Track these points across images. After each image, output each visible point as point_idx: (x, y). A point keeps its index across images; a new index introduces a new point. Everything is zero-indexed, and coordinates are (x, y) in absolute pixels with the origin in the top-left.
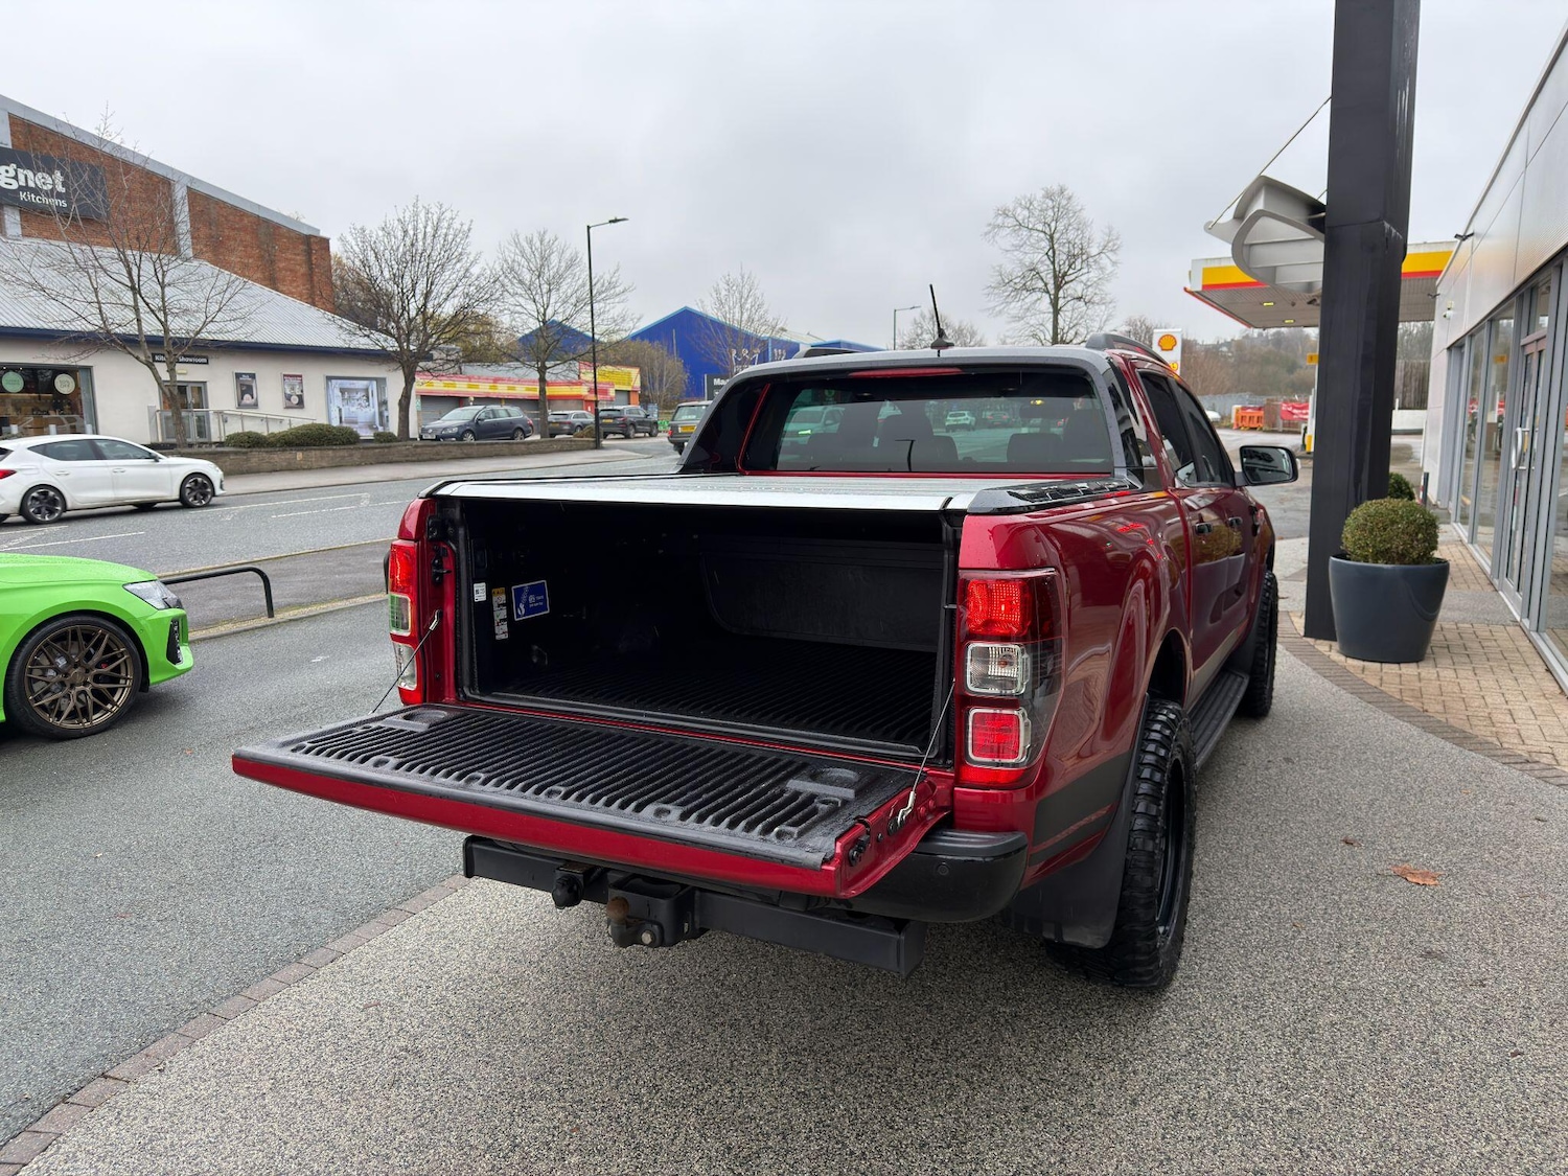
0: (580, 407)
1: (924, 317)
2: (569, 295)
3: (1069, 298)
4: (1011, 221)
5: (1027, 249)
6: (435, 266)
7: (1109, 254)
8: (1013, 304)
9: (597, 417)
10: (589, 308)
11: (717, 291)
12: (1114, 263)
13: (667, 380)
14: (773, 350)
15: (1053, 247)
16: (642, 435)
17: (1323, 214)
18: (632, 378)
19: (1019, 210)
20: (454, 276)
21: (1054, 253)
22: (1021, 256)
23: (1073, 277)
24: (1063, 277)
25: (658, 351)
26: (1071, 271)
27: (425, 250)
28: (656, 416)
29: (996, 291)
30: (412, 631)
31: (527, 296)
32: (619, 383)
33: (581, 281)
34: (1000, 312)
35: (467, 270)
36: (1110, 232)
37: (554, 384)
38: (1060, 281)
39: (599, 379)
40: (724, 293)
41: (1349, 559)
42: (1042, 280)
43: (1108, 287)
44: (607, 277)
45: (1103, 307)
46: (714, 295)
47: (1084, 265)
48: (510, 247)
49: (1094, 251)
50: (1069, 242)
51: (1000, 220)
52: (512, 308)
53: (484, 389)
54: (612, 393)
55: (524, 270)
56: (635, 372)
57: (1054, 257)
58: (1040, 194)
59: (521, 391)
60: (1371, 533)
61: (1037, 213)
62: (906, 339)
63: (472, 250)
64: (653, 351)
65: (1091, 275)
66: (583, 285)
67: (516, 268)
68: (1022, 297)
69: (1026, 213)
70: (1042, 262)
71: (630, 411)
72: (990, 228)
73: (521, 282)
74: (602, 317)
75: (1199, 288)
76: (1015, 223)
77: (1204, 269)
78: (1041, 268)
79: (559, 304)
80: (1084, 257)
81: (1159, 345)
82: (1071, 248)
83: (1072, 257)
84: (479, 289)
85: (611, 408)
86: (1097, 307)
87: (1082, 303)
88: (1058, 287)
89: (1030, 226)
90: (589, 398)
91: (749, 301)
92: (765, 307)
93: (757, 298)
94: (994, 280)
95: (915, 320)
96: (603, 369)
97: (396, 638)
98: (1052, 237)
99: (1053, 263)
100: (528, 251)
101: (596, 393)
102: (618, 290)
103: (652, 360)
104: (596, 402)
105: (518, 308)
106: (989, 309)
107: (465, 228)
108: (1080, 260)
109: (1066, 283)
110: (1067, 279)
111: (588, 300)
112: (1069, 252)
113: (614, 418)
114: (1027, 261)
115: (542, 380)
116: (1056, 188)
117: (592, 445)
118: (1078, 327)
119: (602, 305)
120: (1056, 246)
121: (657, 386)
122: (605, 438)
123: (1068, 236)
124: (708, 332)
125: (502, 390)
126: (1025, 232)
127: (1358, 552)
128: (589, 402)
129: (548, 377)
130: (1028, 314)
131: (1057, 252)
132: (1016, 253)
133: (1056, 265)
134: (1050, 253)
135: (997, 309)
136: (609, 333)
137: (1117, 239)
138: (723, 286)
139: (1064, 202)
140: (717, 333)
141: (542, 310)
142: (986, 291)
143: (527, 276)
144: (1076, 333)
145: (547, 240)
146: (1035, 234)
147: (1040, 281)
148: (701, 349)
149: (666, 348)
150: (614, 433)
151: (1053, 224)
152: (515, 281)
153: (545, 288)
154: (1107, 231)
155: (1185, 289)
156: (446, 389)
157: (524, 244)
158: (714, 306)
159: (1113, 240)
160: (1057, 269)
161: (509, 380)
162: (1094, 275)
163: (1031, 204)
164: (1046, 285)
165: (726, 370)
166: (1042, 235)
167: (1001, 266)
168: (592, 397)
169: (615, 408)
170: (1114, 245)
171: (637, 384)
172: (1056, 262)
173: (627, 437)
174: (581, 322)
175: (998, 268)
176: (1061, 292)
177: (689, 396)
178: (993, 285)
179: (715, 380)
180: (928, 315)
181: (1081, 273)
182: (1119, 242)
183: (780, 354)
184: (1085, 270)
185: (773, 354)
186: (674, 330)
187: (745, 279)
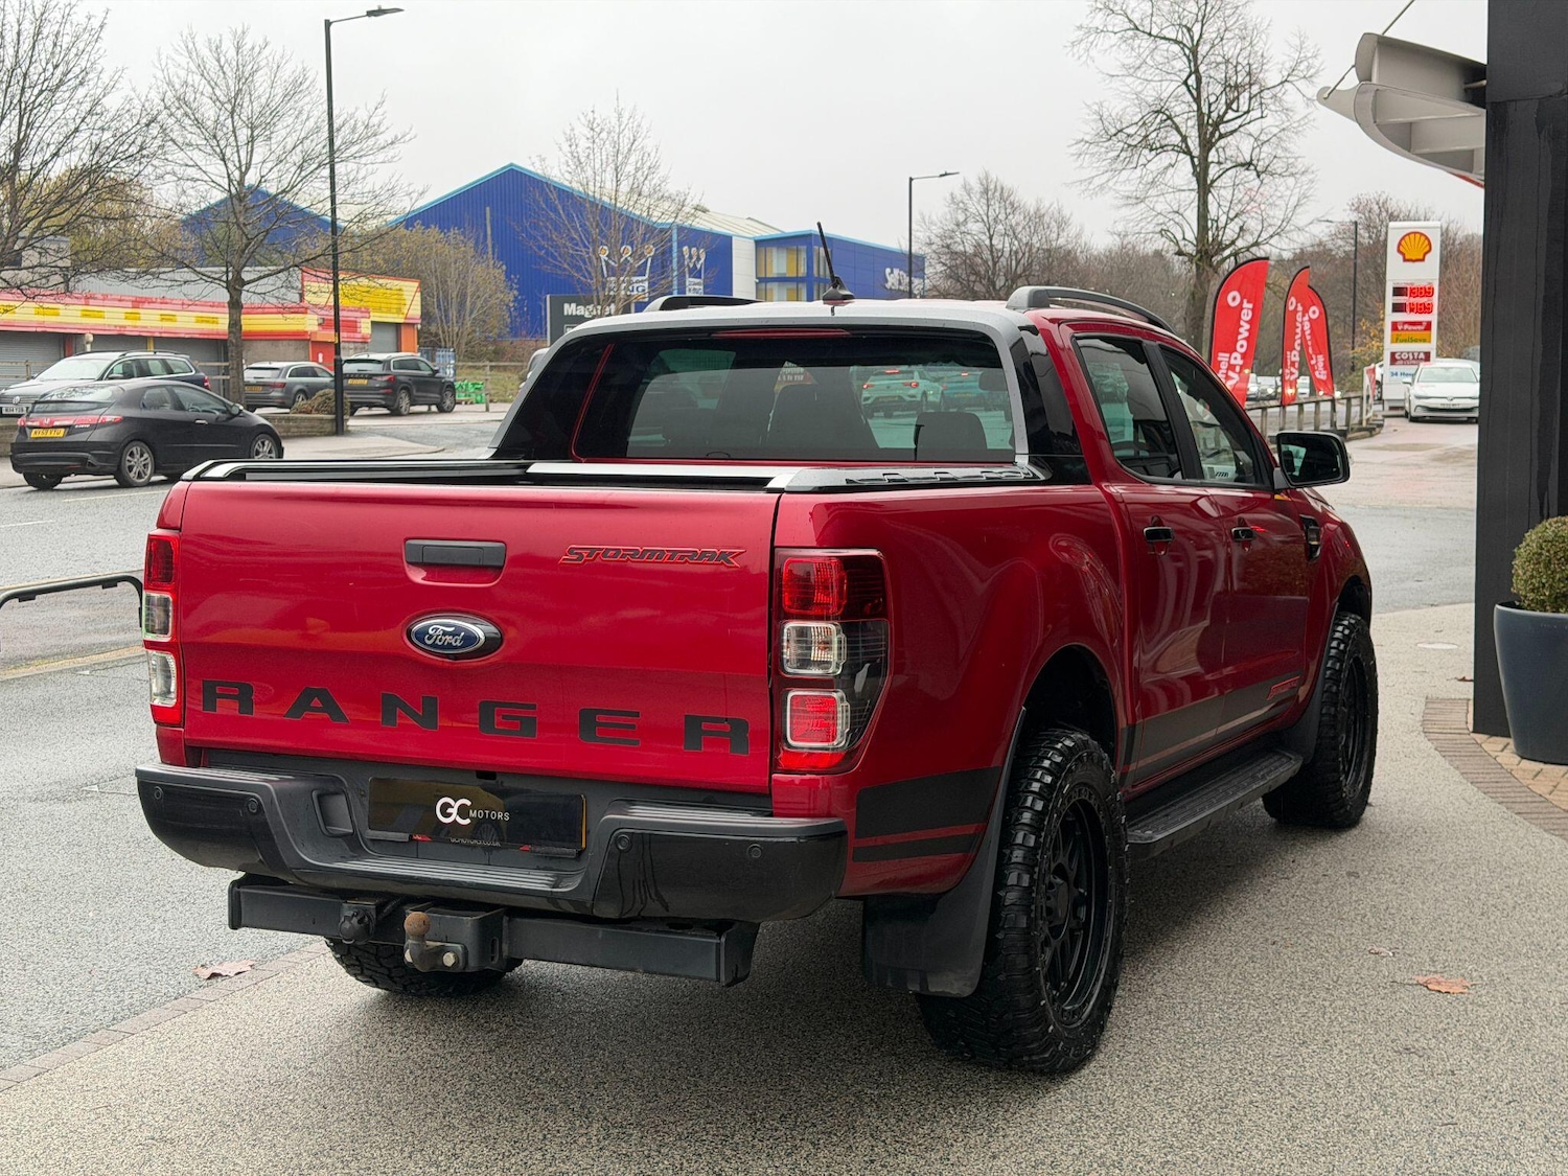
0: (301, 353)
1: (969, 192)
2: (289, 147)
3: (1229, 164)
4: (1119, 22)
5: (1149, 73)
6: (36, 92)
7: (1302, 84)
8: (1126, 173)
9: (339, 376)
10: (326, 172)
11: (571, 141)
13: (473, 304)
14: (680, 246)
15: (1197, 71)
16: (425, 408)
17: (1484, 82)
18: (405, 300)
20: (73, 112)
21: (1199, 80)
22: (1137, 86)
23: (1234, 125)
24: (1216, 125)
25: (456, 247)
26: (1231, 115)
27: (17, 64)
28: (450, 372)
29: (1094, 149)
30: (173, 636)
31: (209, 149)
32: (379, 310)
33: (312, 120)
34: (1101, 187)
35: (96, 103)
36: (1302, 43)
37: (254, 310)
38: (1210, 132)
39: (343, 302)
40: (583, 144)
41: (1519, 607)
42: (1177, 129)
44: (362, 115)
45: (1291, 181)
46: (566, 147)
47: (1255, 104)
48: (177, 57)
49: (1272, 77)
50: (1227, 62)
51: (1098, 20)
52: (179, 171)
53: (114, 318)
54: (365, 328)
55: (206, 100)
56: (410, 290)
57: (1198, 89)
59: (187, 323)
60: (1547, 567)
61: (1166, 8)
62: (936, 230)
63: (108, 65)
64: (449, 248)
65: (1266, 122)
66: (318, 129)
67: (190, 97)
68: (1143, 160)
69: (1146, 7)
70: (1177, 98)
71: (401, 364)
72: (1080, 33)
73: (198, 123)
74: (351, 190)
76: (1128, 25)
79: (269, 165)
80: (1255, 89)
81: (1399, 251)
82: (1231, 72)
83: (1233, 89)
84: (119, 138)
85: (365, 357)
86: (1278, 180)
87: (1251, 174)
88: (1207, 145)
89: (1154, 32)
90: (319, 338)
91: (633, 159)
92: (662, 172)
93: (646, 156)
94: (1089, 130)
96: (351, 285)
97: (149, 645)
98: (1194, 51)
99: (1197, 100)
100: (212, 65)
101: (337, 330)
102: (382, 140)
103: (445, 265)
104: (337, 348)
105: (192, 172)
107: (96, 23)
108: (1246, 95)
109: (1222, 136)
110: (1223, 129)
111: (325, 158)
112: (1227, 78)
113: (370, 377)
114: (1150, 94)
115: (235, 306)
117: (328, 427)
118: (1244, 217)
119: (351, 165)
120: (1202, 68)
121: (453, 313)
122: (352, 414)
123: (1223, 51)
124: (552, 215)
125: (150, 321)
126: (1145, 43)
127: (1531, 596)
128: (319, 345)
129: (246, 298)
130: (1153, 192)
131: (1204, 80)
132: (1129, 80)
133: (1203, 104)
134: (1192, 81)
135: (1097, 181)
136: (362, 218)
138: (582, 131)
140: (571, 220)
141: (237, 174)
143: (209, 112)
144: (1241, 228)
145: (249, 46)
146: (1164, 45)
147: (1174, 132)
148: (541, 248)
149: (471, 244)
150: (371, 405)
151: (1196, 29)
152: (187, 122)
153: (244, 134)
154: (1296, 42)
156: (40, 318)
157: (205, 52)
158: (565, 168)
159: (1306, 58)
160: (1205, 110)
161: (164, 301)
162: (1272, 122)
164: (1184, 139)
165: (586, 288)
166: (1176, 48)
167: (1101, 105)
168: (329, 335)
169: (373, 356)
170: (1309, 68)
171: (416, 312)
172: (1204, 97)
173: (395, 412)
174: (312, 196)
175: (1096, 107)
176: (1213, 152)
177: (515, 336)
178: (1087, 138)
179: (566, 306)
180: (977, 188)
181: (1248, 118)
182: (1317, 63)
183: (698, 256)
184: (1255, 114)
185: (681, 255)
186: (488, 209)
187: (625, 120)
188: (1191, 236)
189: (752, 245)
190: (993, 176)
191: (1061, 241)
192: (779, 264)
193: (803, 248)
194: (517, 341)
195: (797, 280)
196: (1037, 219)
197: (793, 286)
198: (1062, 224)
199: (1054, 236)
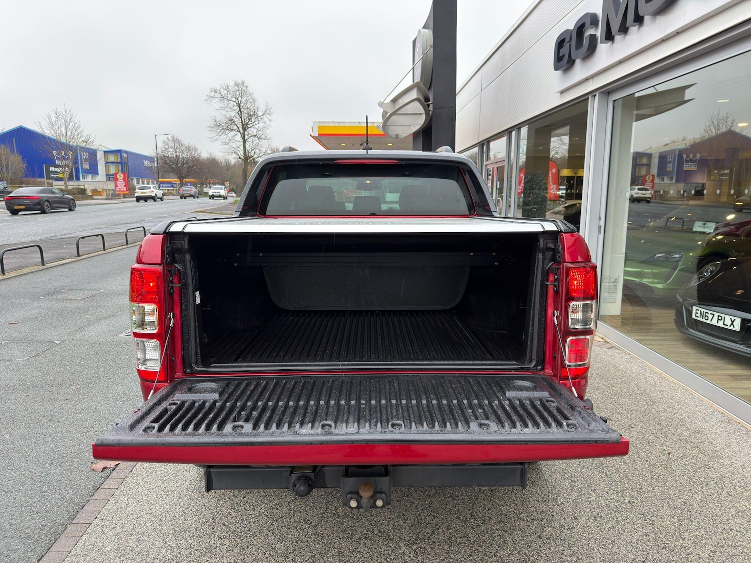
1: (169, 140)
3: (250, 136)
4: (218, 95)
5: (228, 110)
7: (267, 116)
8: (222, 136)
11: (49, 118)
12: (270, 120)
13: (11, 168)
14: (80, 152)
15: (240, 110)
19: (222, 90)
21: (241, 113)
22: (225, 113)
23: (251, 125)
24: (246, 125)
26: (250, 123)
29: (214, 129)
38: (245, 127)
40: (54, 119)
43: (268, 132)
45: (266, 141)
46: (47, 120)
47: (256, 120)
49: (260, 114)
50: (248, 108)
57: (241, 115)
58: (232, 84)
61: (231, 92)
65: (260, 125)
68: (227, 133)
69: (226, 91)
70: (236, 117)
72: (208, 97)
75: (317, 135)
76: (221, 96)
77: (318, 126)
78: (235, 120)
80: (256, 116)
82: (249, 111)
83: (249, 115)
86: (263, 141)
87: (256, 138)
88: (244, 130)
89: (228, 99)
91: (71, 124)
92: (81, 128)
93: (75, 123)
94: (212, 123)
95: (164, 141)
98: (239, 105)
99: (241, 117)
106: (210, 138)
108: (254, 118)
109: (248, 128)
110: (249, 126)
112: (248, 113)
114: (228, 115)
116: (240, 82)
118: (255, 150)
120: (242, 110)
121: (5, 170)
123: (247, 105)
126: (226, 101)
130: (231, 141)
131: (243, 113)
132: (222, 111)
133: (243, 119)
134: (239, 113)
135: (214, 138)
137: (271, 109)
138: (53, 115)
139: (244, 89)
142: (209, 129)
144: (255, 153)
146: (231, 102)
147: (235, 126)
149: (9, 149)
151: (239, 99)
154: (266, 105)
155: (311, 135)
158: (47, 126)
159: (268, 109)
160: (243, 121)
162: (261, 125)
163: (228, 88)
164: (238, 128)
166: (235, 103)
167: (215, 117)
170: (269, 112)
172: (243, 117)
175: (214, 118)
176: (246, 132)
177: (27, 177)
178: (212, 126)
179: (50, 168)
180: (171, 139)
181: (255, 124)
182: (272, 110)
183: (85, 155)
184: (257, 123)
185: (81, 155)
186: (14, 139)
187: (68, 112)
188: (242, 154)
189: (103, 153)
190: (175, 136)
191: (196, 155)
192: (112, 158)
193: (119, 154)
194: (27, 179)
195: (118, 163)
196: (189, 149)
197: (117, 164)
198: (196, 150)
199: (194, 153)
